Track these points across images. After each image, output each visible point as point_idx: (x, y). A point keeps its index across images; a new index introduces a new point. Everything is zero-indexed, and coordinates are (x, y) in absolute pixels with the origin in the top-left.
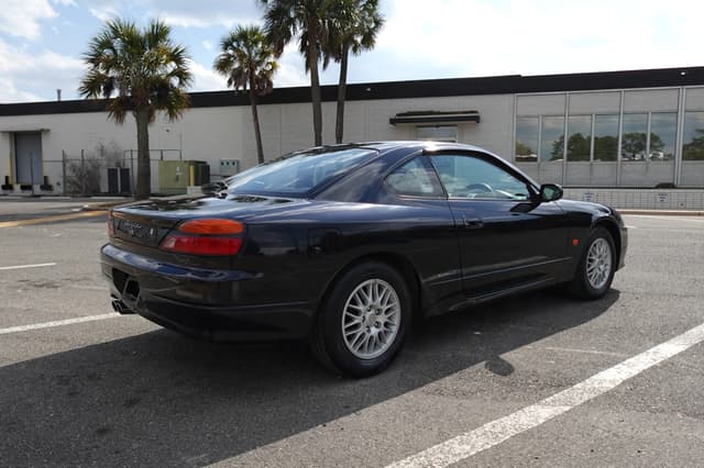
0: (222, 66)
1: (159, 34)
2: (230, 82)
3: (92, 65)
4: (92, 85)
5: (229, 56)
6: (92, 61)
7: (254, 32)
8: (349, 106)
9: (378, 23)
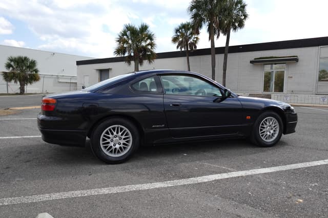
0: (175, 40)
1: (144, 28)
2: (178, 47)
3: (118, 43)
4: (118, 51)
5: (178, 36)
6: (118, 41)
7: (188, 24)
8: (230, 56)
9: (246, 16)
